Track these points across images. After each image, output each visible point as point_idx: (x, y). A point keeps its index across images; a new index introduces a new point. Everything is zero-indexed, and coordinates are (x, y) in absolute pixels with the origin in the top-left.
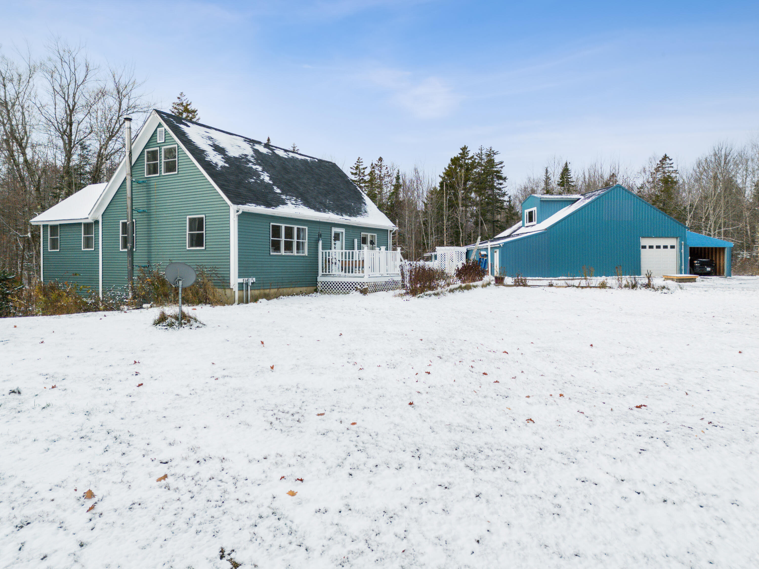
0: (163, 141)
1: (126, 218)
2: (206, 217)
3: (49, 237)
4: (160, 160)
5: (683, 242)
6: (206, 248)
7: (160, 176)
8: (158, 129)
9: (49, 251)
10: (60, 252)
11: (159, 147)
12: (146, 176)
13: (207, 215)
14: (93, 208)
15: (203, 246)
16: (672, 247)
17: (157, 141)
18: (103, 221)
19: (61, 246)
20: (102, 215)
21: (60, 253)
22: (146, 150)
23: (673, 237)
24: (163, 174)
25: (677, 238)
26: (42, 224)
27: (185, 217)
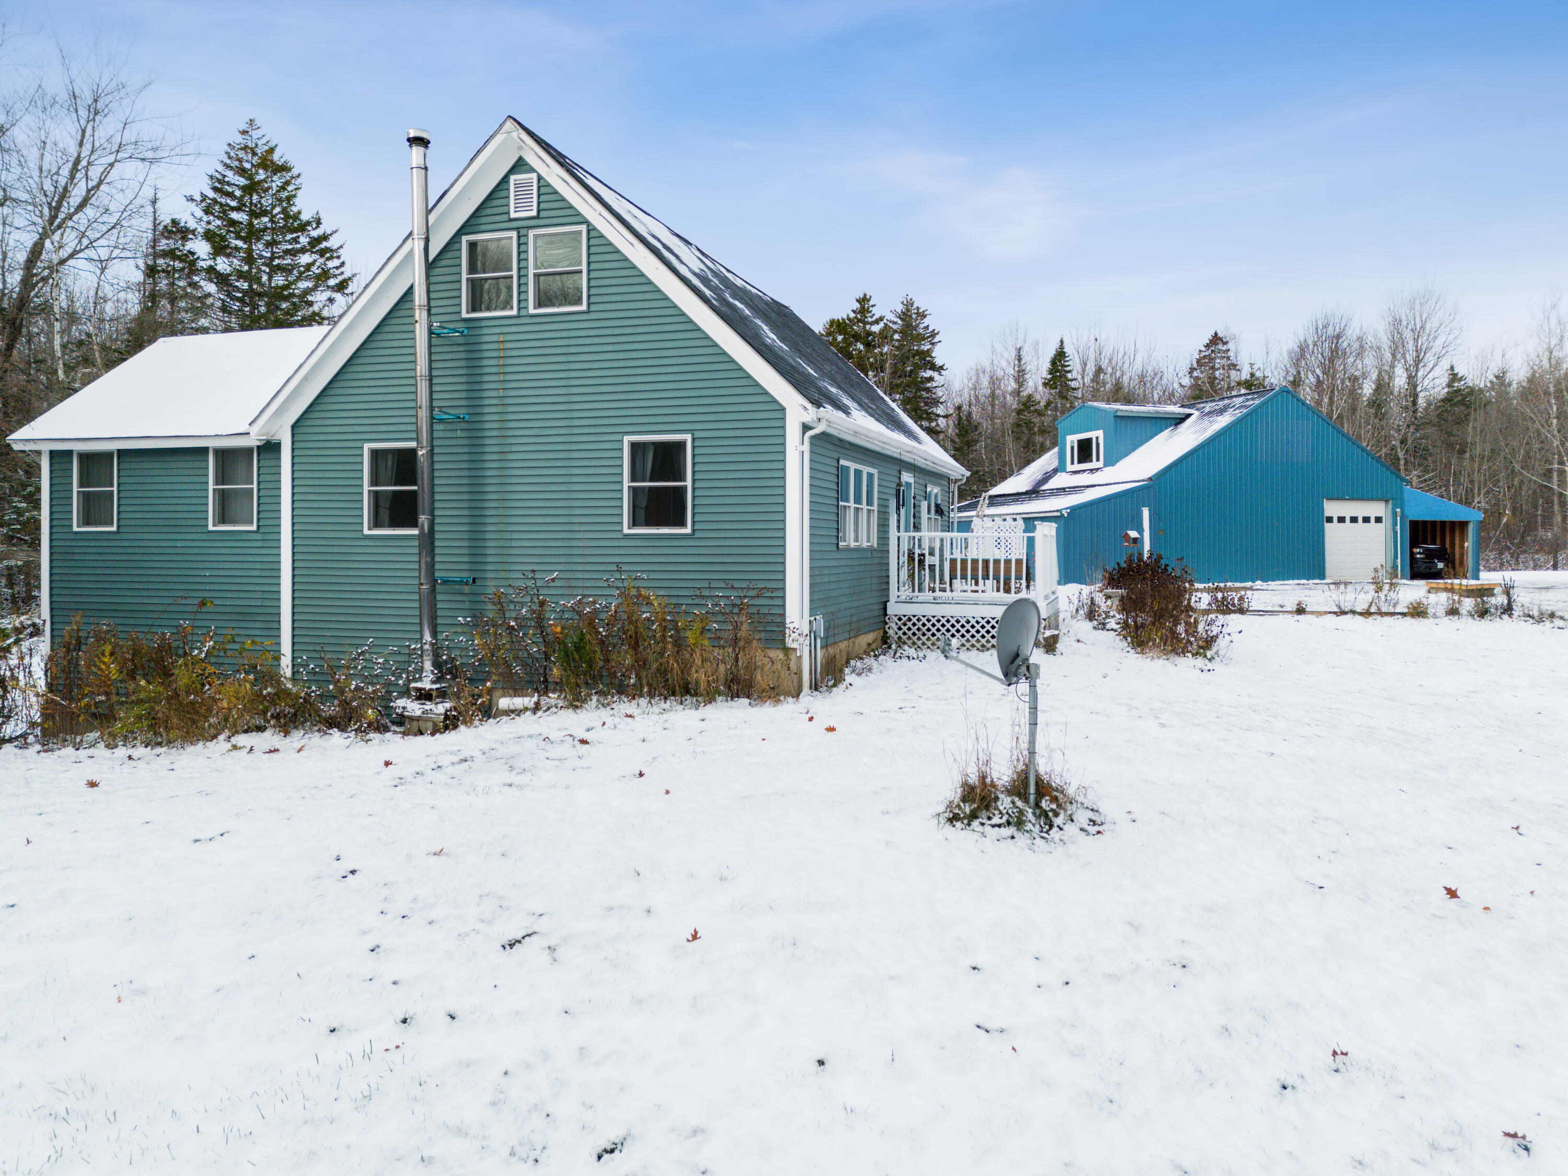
0: (534, 213)
1: (414, 435)
2: (694, 439)
3: (75, 489)
4: (519, 269)
5: (1398, 510)
6: (694, 530)
7: (518, 317)
8: (513, 178)
9: (75, 529)
10: (118, 532)
11: (517, 229)
12: (464, 315)
13: (697, 434)
14: (268, 404)
15: (682, 524)
16: (1378, 520)
17: (508, 213)
18: (297, 445)
19: (122, 516)
20: (293, 427)
21: (117, 537)
22: (465, 239)
23: (1381, 500)
24: (532, 311)
25: (1387, 501)
26: (46, 448)
27: (618, 437)
